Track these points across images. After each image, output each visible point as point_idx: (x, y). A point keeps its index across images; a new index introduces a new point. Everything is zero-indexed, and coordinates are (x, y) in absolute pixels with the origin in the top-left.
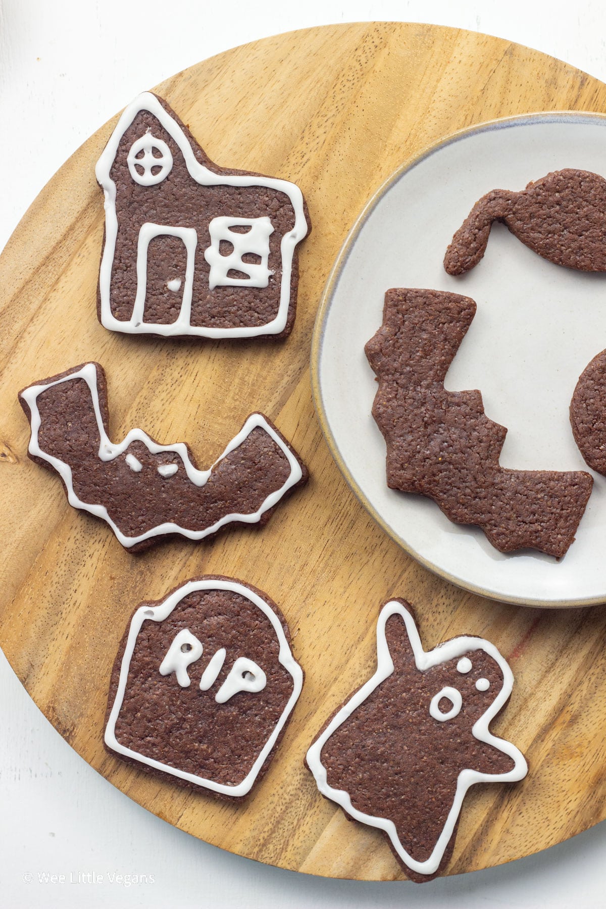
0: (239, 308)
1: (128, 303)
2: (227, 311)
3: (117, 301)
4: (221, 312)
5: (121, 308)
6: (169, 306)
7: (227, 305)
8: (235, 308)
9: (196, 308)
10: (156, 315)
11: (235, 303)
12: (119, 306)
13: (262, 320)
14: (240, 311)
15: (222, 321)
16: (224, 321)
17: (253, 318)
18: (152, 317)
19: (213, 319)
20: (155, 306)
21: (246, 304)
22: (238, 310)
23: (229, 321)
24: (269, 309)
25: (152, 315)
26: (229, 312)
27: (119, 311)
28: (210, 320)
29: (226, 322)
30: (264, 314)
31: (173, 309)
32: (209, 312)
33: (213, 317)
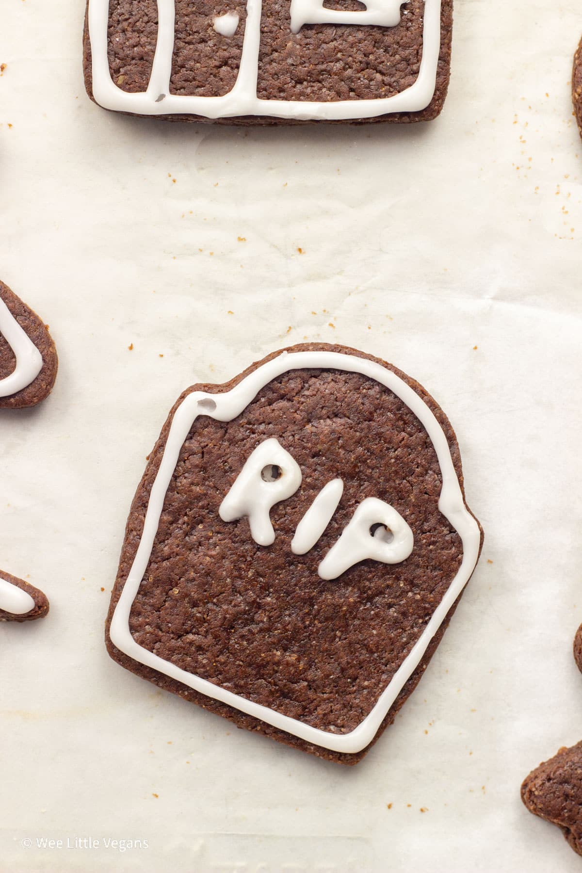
0: (346, 64)
1: (141, 59)
2: (325, 70)
3: (121, 55)
4: (315, 72)
5: (129, 68)
6: (217, 63)
7: (325, 59)
8: (339, 65)
9: (268, 66)
10: (194, 79)
11: (339, 55)
12: (125, 65)
13: (390, 85)
14: (349, 70)
15: (315, 88)
16: (320, 89)
17: (371, 83)
18: (186, 84)
19: (298, 86)
20: (192, 63)
21: (360, 57)
22: (344, 69)
23: (329, 89)
24: (403, 65)
25: (186, 81)
26: (329, 73)
27: (125, 74)
28: (294, 87)
29: (324, 90)
30: (392, 75)
31: (224, 68)
32: (291, 72)
33: (300, 82)
